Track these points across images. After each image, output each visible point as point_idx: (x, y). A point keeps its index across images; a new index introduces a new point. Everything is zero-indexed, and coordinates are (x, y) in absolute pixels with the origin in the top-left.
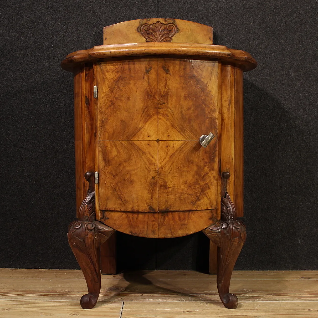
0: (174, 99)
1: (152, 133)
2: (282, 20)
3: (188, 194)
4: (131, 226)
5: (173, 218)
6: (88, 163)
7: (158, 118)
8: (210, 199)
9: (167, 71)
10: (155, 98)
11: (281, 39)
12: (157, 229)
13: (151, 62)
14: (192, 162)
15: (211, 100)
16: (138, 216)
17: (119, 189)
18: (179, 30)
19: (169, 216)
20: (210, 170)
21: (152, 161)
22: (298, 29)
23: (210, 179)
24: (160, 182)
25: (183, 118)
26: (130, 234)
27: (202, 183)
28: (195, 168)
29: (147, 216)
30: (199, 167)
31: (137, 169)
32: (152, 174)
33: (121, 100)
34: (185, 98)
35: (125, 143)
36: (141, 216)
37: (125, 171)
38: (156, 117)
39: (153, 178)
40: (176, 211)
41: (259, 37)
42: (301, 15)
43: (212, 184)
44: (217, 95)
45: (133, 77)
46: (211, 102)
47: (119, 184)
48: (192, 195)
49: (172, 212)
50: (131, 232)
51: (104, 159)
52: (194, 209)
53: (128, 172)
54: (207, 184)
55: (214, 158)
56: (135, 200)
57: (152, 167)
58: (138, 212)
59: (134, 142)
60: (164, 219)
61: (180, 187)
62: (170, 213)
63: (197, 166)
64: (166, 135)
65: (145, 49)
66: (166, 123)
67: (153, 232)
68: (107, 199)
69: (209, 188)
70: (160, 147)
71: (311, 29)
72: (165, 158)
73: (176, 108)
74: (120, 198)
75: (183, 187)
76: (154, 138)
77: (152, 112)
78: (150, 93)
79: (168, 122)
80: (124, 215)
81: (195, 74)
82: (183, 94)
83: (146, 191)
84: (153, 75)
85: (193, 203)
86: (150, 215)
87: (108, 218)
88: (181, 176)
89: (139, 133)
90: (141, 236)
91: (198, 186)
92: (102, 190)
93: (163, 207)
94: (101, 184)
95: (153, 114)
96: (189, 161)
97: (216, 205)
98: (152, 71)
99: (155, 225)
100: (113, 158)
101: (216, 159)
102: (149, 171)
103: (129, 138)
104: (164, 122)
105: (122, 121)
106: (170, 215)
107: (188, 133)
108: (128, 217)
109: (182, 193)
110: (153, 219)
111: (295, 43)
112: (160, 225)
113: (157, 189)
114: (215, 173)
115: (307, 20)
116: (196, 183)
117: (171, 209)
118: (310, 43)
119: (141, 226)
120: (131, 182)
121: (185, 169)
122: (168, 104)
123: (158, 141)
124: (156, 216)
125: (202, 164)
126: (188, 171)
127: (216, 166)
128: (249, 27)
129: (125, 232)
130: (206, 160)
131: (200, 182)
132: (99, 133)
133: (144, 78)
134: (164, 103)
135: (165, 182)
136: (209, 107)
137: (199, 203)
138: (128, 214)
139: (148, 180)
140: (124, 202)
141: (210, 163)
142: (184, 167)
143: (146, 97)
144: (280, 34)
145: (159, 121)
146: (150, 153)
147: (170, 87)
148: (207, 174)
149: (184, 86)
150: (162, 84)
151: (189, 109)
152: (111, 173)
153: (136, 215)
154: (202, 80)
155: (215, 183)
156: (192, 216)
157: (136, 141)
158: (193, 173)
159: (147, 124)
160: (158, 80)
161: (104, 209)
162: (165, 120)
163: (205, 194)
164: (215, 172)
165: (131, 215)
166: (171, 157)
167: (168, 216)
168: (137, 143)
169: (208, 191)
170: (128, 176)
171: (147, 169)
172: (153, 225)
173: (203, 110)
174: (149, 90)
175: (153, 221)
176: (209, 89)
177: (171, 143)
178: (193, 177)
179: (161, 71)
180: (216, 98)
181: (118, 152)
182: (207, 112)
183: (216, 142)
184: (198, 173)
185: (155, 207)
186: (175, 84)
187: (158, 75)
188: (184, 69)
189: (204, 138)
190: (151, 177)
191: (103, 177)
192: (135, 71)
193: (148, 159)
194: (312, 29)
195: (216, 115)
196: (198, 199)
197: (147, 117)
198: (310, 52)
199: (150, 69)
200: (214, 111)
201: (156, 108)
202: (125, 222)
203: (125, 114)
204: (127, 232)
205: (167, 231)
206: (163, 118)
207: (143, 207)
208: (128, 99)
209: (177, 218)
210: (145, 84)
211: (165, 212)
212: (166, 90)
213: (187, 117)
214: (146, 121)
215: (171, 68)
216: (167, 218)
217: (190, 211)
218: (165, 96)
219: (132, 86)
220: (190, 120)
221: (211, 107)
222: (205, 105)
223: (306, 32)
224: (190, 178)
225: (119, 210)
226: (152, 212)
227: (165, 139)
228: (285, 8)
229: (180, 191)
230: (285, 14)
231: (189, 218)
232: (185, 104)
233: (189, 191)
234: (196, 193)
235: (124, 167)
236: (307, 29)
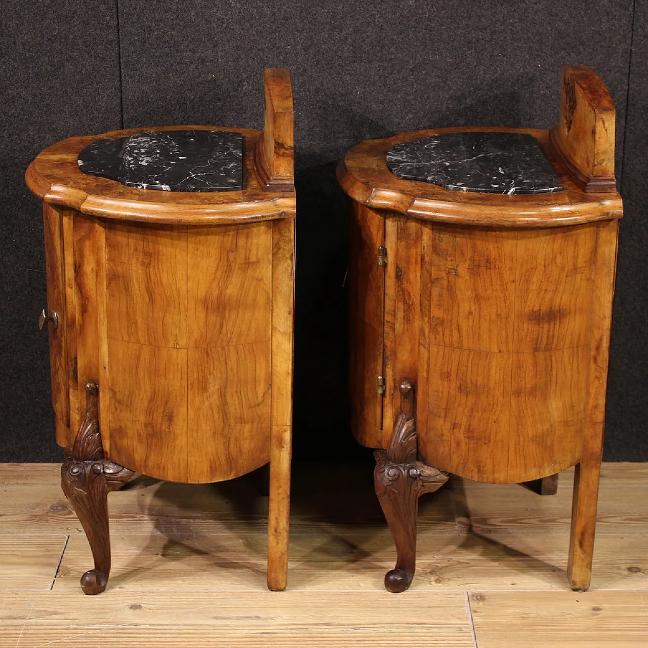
2: (346, 39)
11: (345, 75)
22: (376, 55)
41: (305, 70)
42: (382, 29)
71: (400, 55)
111: (371, 80)
115: (393, 39)
118: (399, 79)
128: (287, 53)
144: (343, 65)
194: (402, 54)
198: (399, 96)
223: (391, 59)
228: (351, 17)
230: (351, 29)
236: (394, 54)
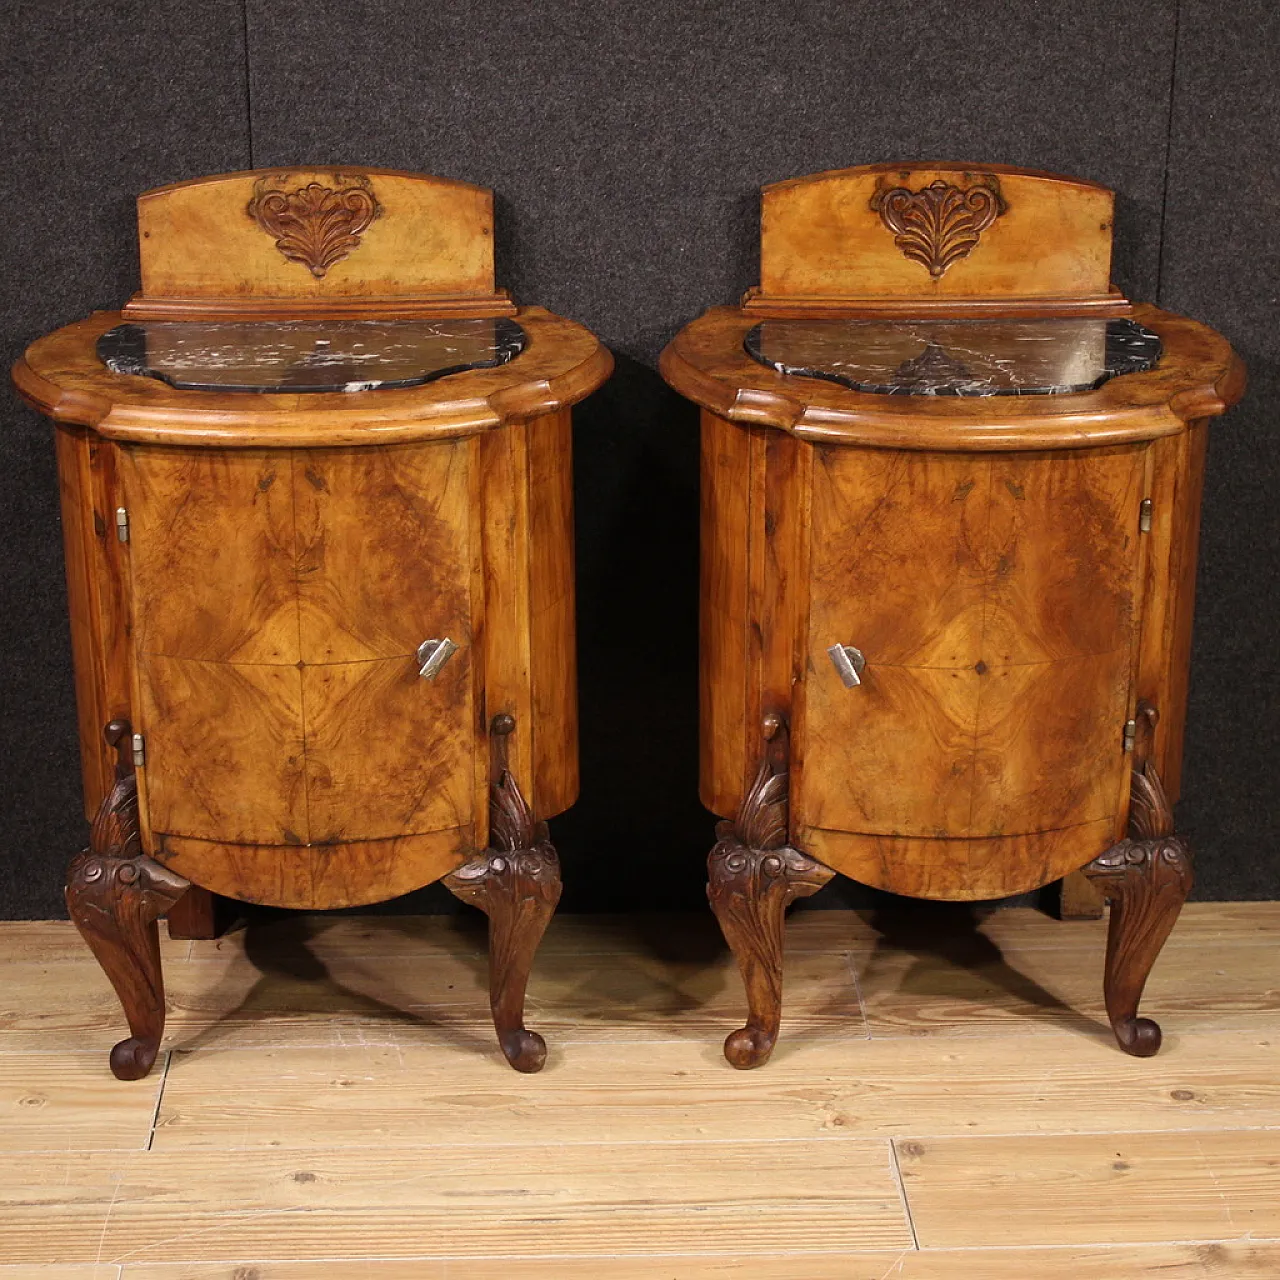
0: (342, 555)
1: (284, 646)
3: (391, 797)
4: (239, 878)
5: (352, 859)
6: (112, 694)
7: (299, 608)
8: (452, 803)
9: (319, 484)
10: (289, 556)
12: (310, 888)
13: (274, 461)
14: (399, 714)
15: (449, 544)
16: (255, 855)
17: (201, 784)
19: (340, 854)
20: (451, 728)
21: (286, 717)
23: (451, 749)
24: (312, 771)
25: (367, 601)
26: (237, 898)
27: (429, 765)
28: (407, 728)
29: (279, 853)
30: (418, 725)
31: (247, 737)
32: (289, 750)
33: (194, 555)
34: (373, 550)
35: (212, 668)
36: (263, 854)
37: (213, 741)
38: (292, 604)
39: (292, 760)
40: (356, 841)
43: (457, 763)
44: (464, 527)
45: (223, 497)
46: (448, 550)
47: (201, 772)
48: (400, 797)
49: (346, 843)
50: (239, 893)
51: (158, 704)
52: (409, 832)
53: (224, 743)
54: (444, 763)
55: (462, 692)
56: (246, 815)
57: (289, 734)
58: (255, 845)
59: (237, 667)
60: (327, 862)
61: (368, 781)
62: (344, 847)
63: (413, 721)
64: (322, 650)
66: (321, 620)
67: (300, 894)
68: (171, 807)
69: (449, 774)
70: (307, 681)
72: (323, 710)
73: (347, 577)
74: (204, 806)
75: (374, 780)
76: (290, 657)
77: (281, 591)
78: (273, 542)
79: (327, 618)
80: (219, 850)
81: (401, 482)
82: (366, 540)
83: (273, 793)
84: (280, 493)
85: (405, 819)
86: (289, 852)
88: (369, 750)
89: (249, 644)
90: (266, 902)
91: (416, 774)
92: (156, 783)
93: (322, 833)
94: (150, 766)
95: (286, 599)
96: (388, 712)
97: (472, 815)
98: (278, 484)
99: (303, 878)
100: (182, 704)
101: (469, 697)
102: (281, 743)
103: (223, 657)
104: (315, 620)
105: (200, 609)
106: (343, 852)
107: (383, 640)
108: (228, 855)
109: (374, 795)
110: (297, 861)
112: (317, 877)
113: (303, 787)
114: (465, 734)
116: (412, 765)
117: (345, 837)
119: (265, 879)
120: (234, 769)
121: (380, 734)
122: (324, 568)
123: (301, 666)
124: (305, 853)
125: (426, 715)
126: (388, 739)
127: (468, 715)
129: (222, 893)
130: (439, 704)
131: (421, 762)
132: (137, 633)
133: (254, 502)
134: (314, 569)
135: (327, 770)
136: (439, 564)
137: (421, 815)
138: (229, 847)
139: (279, 767)
140: (218, 817)
141: (449, 709)
142: (376, 728)
143: (265, 551)
145: (303, 615)
146: (279, 697)
147: (329, 525)
148: (441, 738)
149: (367, 517)
150: (306, 519)
151: (383, 578)
152: (178, 741)
153: (250, 852)
154: (421, 494)
155: (466, 758)
156: (404, 848)
157: (243, 665)
158: (401, 741)
159: (271, 623)
160: (294, 509)
161: (161, 831)
162: (318, 612)
163: (439, 792)
164: (465, 732)
165: (236, 851)
166: (338, 705)
167: (336, 852)
168: (245, 670)
169: (448, 782)
170: (223, 754)
171: (275, 739)
172: (297, 878)
173: (427, 574)
174: (269, 535)
175: (298, 866)
176: (442, 514)
177: (337, 671)
178: (403, 750)
179: (303, 486)
180: (463, 538)
181: (194, 688)
182: (437, 578)
183: (466, 652)
184: (416, 741)
185: (301, 831)
186: (340, 518)
187: (294, 494)
188: (368, 473)
189: (431, 649)
190: (285, 758)
191: (155, 748)
192: (229, 482)
193: (276, 713)
195: (465, 580)
196: (418, 806)
197: (268, 604)
199: (271, 479)
200: (456, 573)
201: (292, 581)
202: (224, 866)
203: (208, 592)
205: (335, 891)
206: (313, 607)
207: (270, 832)
208: (215, 554)
209: (362, 858)
210: (260, 517)
211: (329, 845)
212: (319, 534)
213: (380, 598)
214: (266, 615)
215: (330, 477)
216: (334, 859)
217: (396, 838)
218: (316, 551)
219: (223, 520)
220: (388, 606)
221: (448, 562)
222: (431, 560)
224: (394, 755)
225: (204, 837)
226: (293, 843)
227: (319, 662)
229: (367, 789)
231: (393, 854)
232: (373, 565)
233: (392, 789)
234: (412, 792)
235: (212, 730)
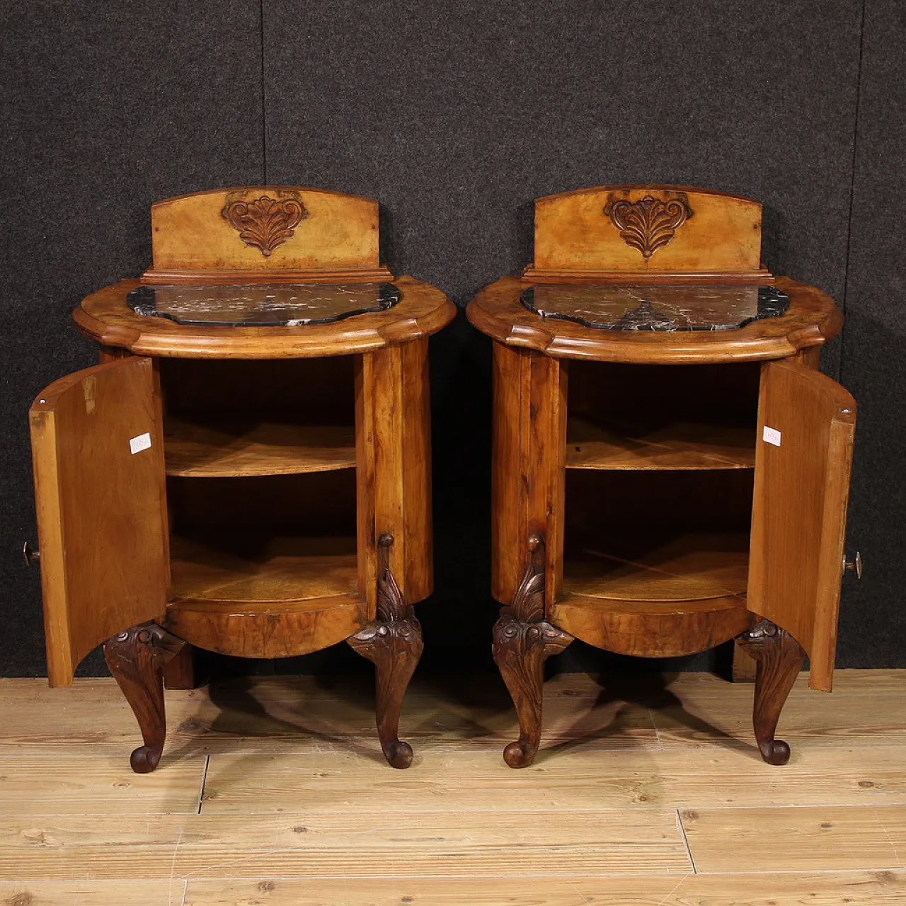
12: (262, 645)
18: (308, 213)
65: (230, 352)
87: (176, 623)
90: (234, 654)
204: (211, 648)
